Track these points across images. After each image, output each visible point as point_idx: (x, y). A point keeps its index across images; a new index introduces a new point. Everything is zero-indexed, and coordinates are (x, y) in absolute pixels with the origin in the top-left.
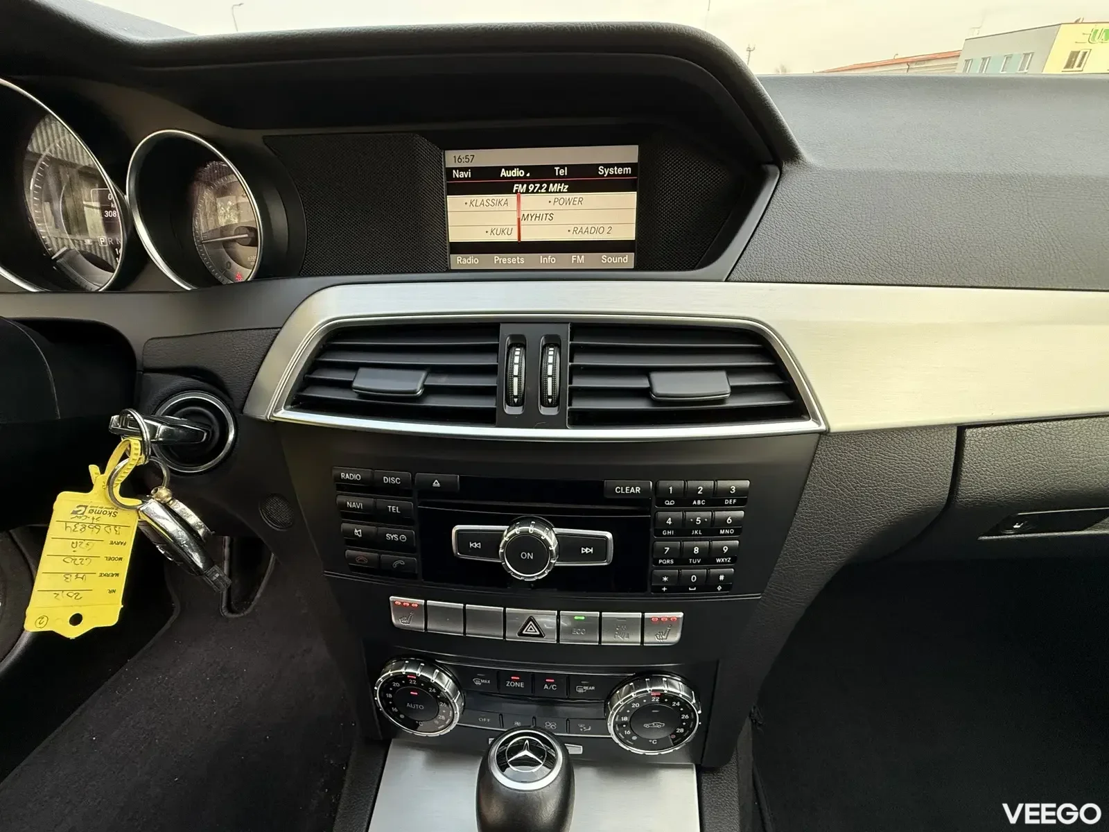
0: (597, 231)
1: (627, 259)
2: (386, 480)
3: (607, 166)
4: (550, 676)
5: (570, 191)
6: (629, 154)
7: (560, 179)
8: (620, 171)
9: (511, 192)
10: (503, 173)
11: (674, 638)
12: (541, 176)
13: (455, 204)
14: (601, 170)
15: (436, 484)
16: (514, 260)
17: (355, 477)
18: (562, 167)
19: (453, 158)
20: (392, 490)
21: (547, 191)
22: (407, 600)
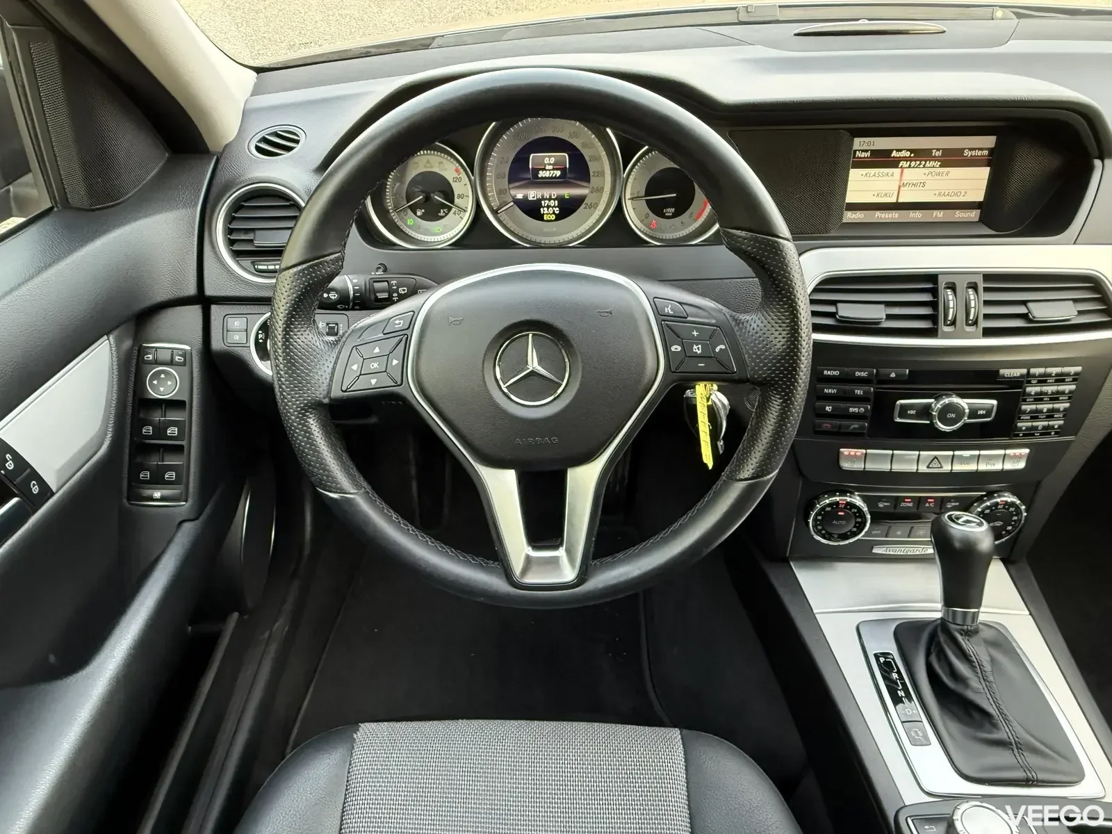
0: (956, 194)
1: (974, 215)
2: (858, 374)
3: (971, 149)
4: (931, 498)
5: (940, 166)
6: (990, 141)
7: (935, 159)
8: (980, 153)
9: (897, 167)
10: (894, 154)
11: (1021, 465)
12: (920, 155)
13: (855, 175)
14: (966, 153)
15: (893, 375)
16: (890, 215)
17: (835, 373)
18: (938, 150)
19: (859, 143)
20: (861, 381)
21: (924, 166)
22: (853, 451)
